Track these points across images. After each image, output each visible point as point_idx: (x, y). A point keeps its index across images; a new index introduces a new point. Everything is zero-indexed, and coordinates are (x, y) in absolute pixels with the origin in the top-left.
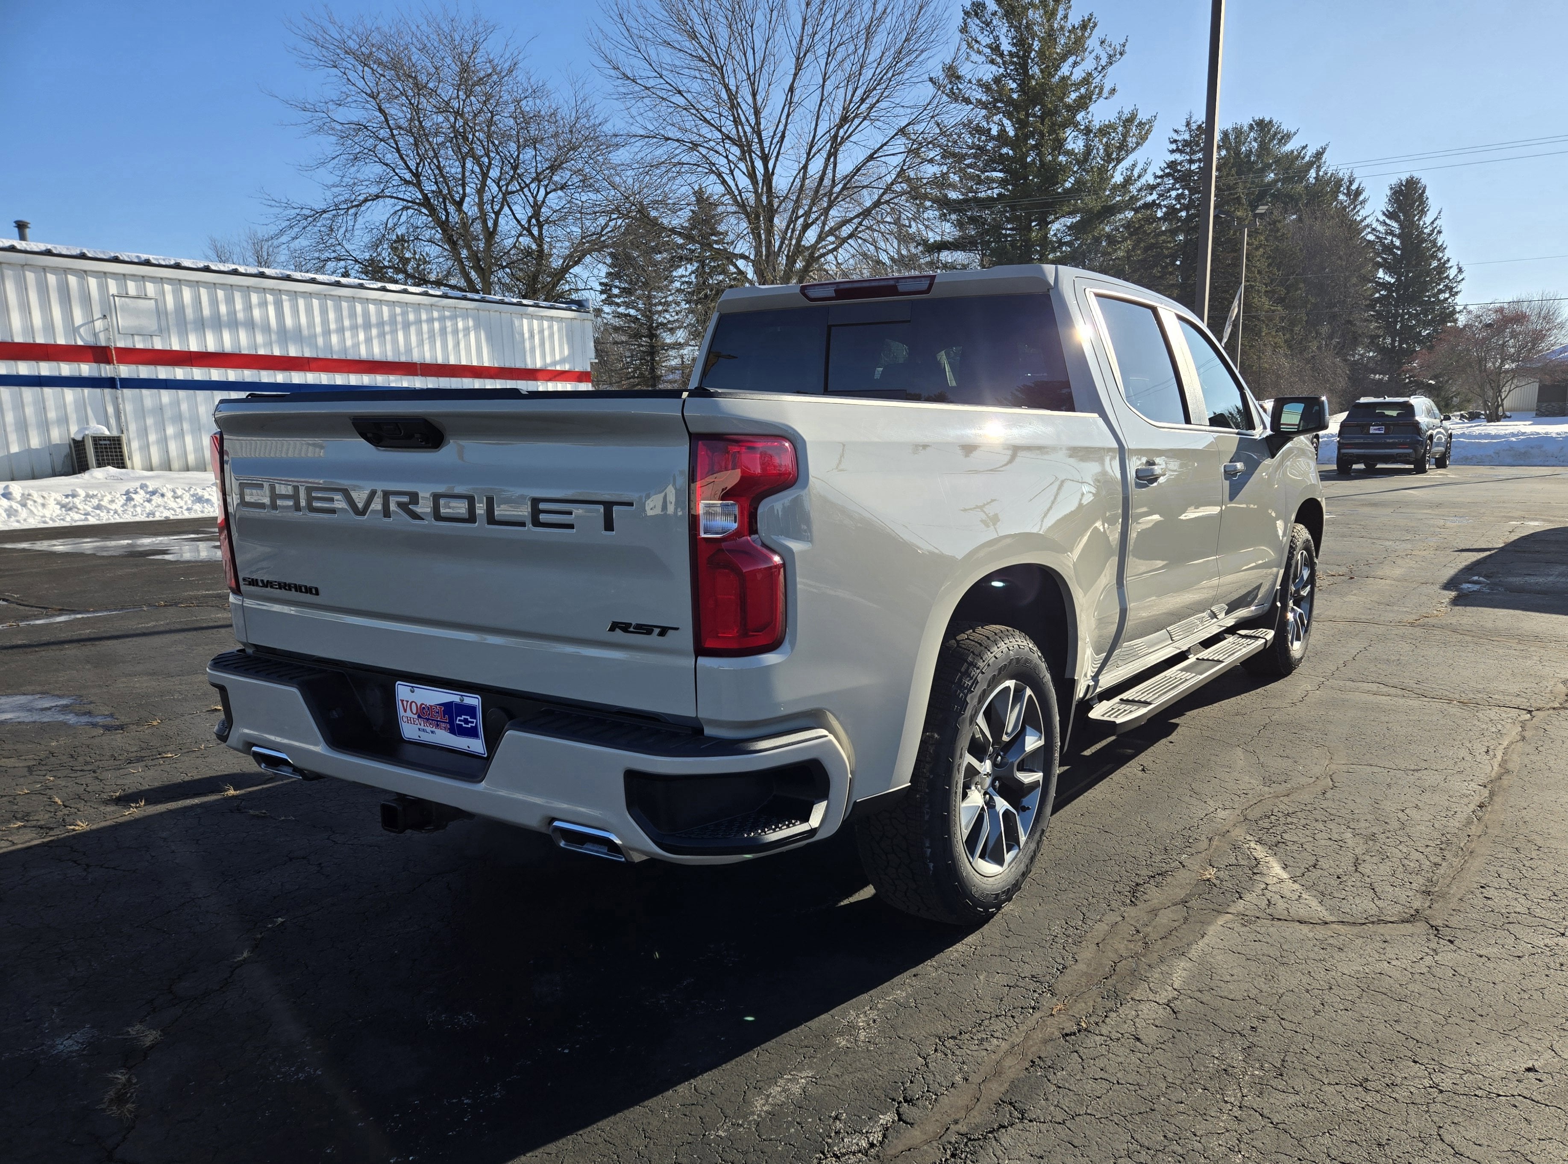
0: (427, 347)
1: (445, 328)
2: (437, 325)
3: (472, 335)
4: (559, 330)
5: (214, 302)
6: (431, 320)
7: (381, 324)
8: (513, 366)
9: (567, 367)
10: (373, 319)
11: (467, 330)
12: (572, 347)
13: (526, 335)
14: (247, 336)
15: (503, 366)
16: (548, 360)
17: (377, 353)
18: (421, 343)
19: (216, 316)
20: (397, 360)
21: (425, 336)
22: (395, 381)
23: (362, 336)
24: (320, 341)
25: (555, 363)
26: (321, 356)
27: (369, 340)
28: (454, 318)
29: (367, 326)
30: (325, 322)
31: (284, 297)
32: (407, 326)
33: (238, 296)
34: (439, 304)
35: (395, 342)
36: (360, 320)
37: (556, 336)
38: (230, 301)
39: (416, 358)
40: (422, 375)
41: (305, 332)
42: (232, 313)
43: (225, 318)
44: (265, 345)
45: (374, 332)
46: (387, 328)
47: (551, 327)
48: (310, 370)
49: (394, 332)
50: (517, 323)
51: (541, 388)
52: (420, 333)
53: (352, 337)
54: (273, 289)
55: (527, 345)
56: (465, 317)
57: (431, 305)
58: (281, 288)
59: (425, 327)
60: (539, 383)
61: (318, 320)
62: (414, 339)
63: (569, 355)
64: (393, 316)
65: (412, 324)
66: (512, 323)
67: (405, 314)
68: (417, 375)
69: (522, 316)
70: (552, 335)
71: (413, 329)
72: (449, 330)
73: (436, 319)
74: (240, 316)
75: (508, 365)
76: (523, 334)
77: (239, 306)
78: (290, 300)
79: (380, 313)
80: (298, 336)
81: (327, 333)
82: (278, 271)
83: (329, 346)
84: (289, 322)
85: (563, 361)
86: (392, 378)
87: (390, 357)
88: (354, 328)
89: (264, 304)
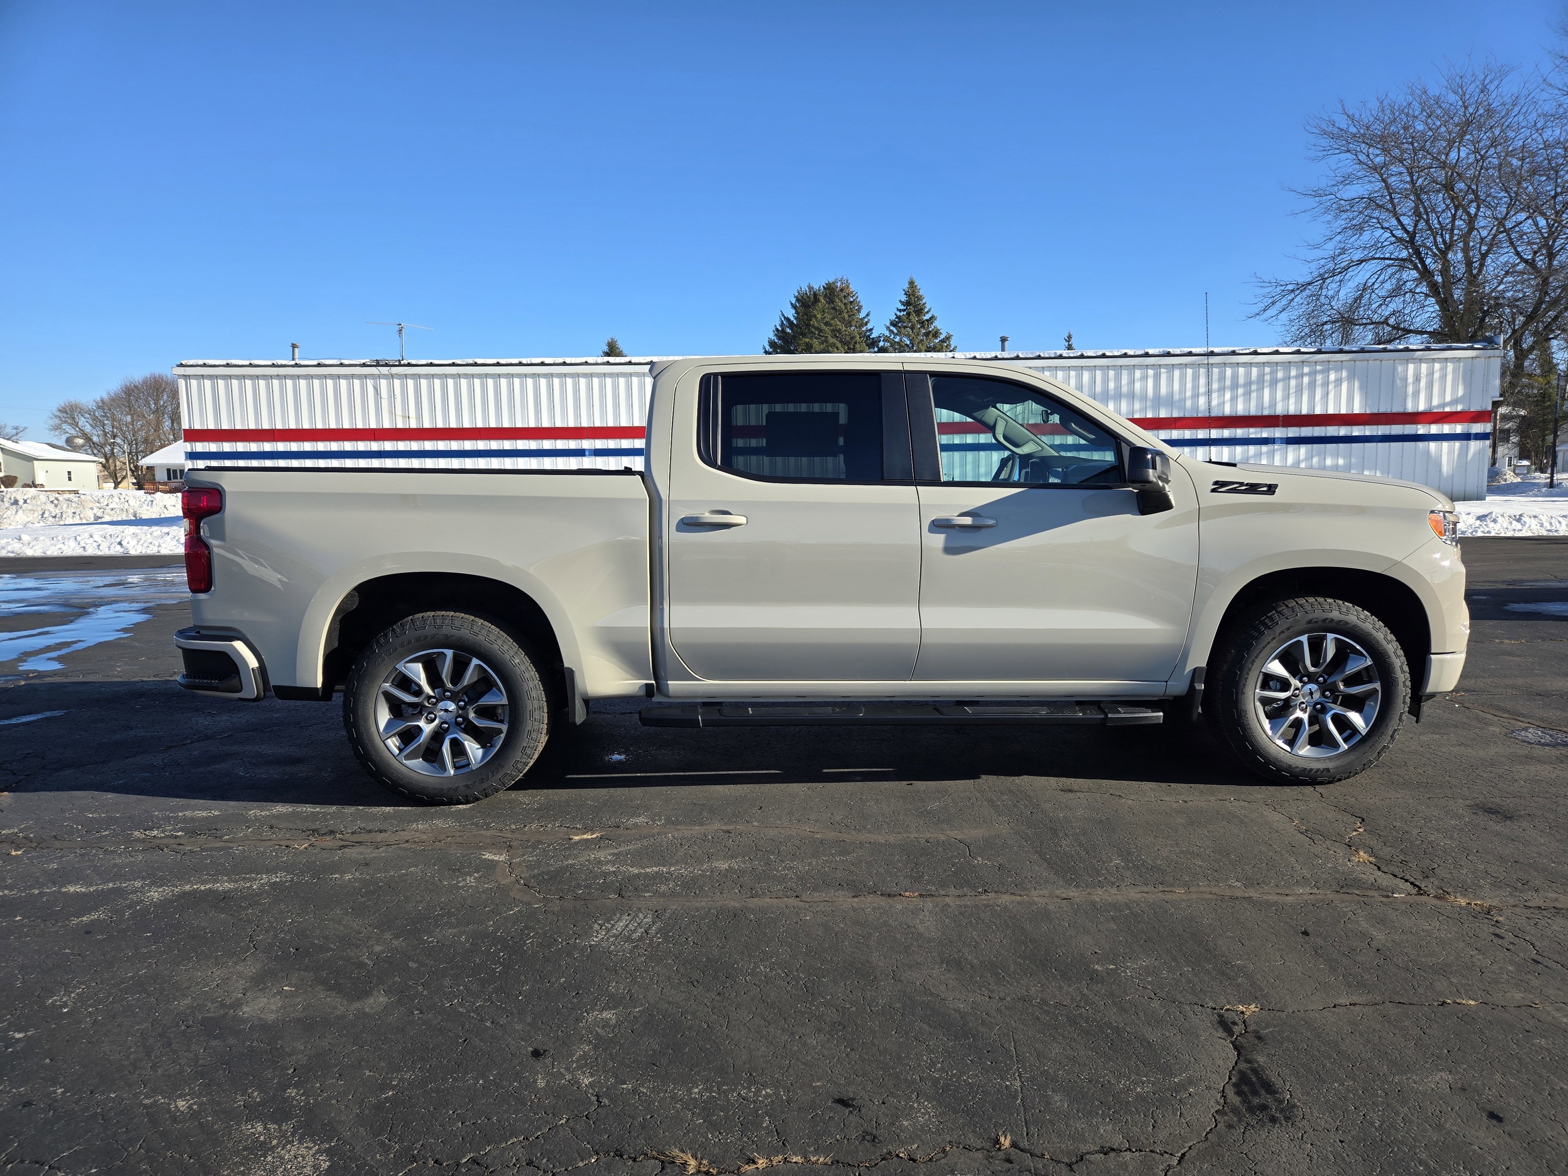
0: (1292, 400)
1: (1315, 381)
2: (1306, 380)
3: (1345, 386)
4: (1454, 371)
5: (1106, 381)
6: (1301, 376)
7: (1248, 384)
8: (1389, 411)
9: (1459, 408)
10: (1241, 381)
11: (1338, 382)
12: (1468, 385)
13: (1410, 379)
14: (1127, 405)
15: (1376, 411)
16: (1435, 402)
17: (1241, 409)
18: (1287, 397)
19: (1106, 391)
20: (1260, 414)
21: (1292, 391)
22: (1255, 433)
23: (1228, 396)
24: (1189, 404)
25: (1444, 405)
26: (1187, 415)
27: (1234, 399)
28: (1327, 371)
29: (1235, 386)
30: (1195, 387)
31: (1162, 370)
32: (1274, 383)
33: (1125, 373)
34: (1311, 360)
35: (1260, 398)
36: (1228, 383)
37: (1449, 378)
38: (1118, 378)
39: (1280, 410)
40: (1284, 426)
41: (1176, 397)
42: (1118, 387)
43: (1112, 392)
44: (1140, 410)
45: (1241, 391)
46: (1254, 387)
47: (1444, 370)
48: (1176, 428)
49: (1261, 389)
50: (1400, 369)
51: (1421, 432)
52: (1287, 388)
53: (1219, 397)
54: (1154, 365)
55: (1410, 389)
56: (1338, 369)
57: (1303, 362)
58: (1160, 363)
59: (1293, 382)
60: (1419, 426)
61: (1189, 385)
62: (1279, 394)
63: (1462, 397)
64: (1261, 376)
65: (1280, 380)
66: (1394, 369)
67: (1273, 373)
68: (1278, 426)
69: (1408, 361)
70: (1444, 377)
71: (1280, 386)
72: (1319, 382)
73: (1306, 374)
74: (1125, 389)
75: (1382, 410)
76: (1406, 379)
77: (1124, 381)
78: (1167, 372)
79: (1248, 374)
80: (1170, 401)
81: (1196, 396)
82: (1161, 350)
83: (1196, 407)
84: (1164, 390)
85: (1455, 402)
86: (1252, 430)
87: (1253, 412)
88: (1222, 390)
89: (1145, 378)
